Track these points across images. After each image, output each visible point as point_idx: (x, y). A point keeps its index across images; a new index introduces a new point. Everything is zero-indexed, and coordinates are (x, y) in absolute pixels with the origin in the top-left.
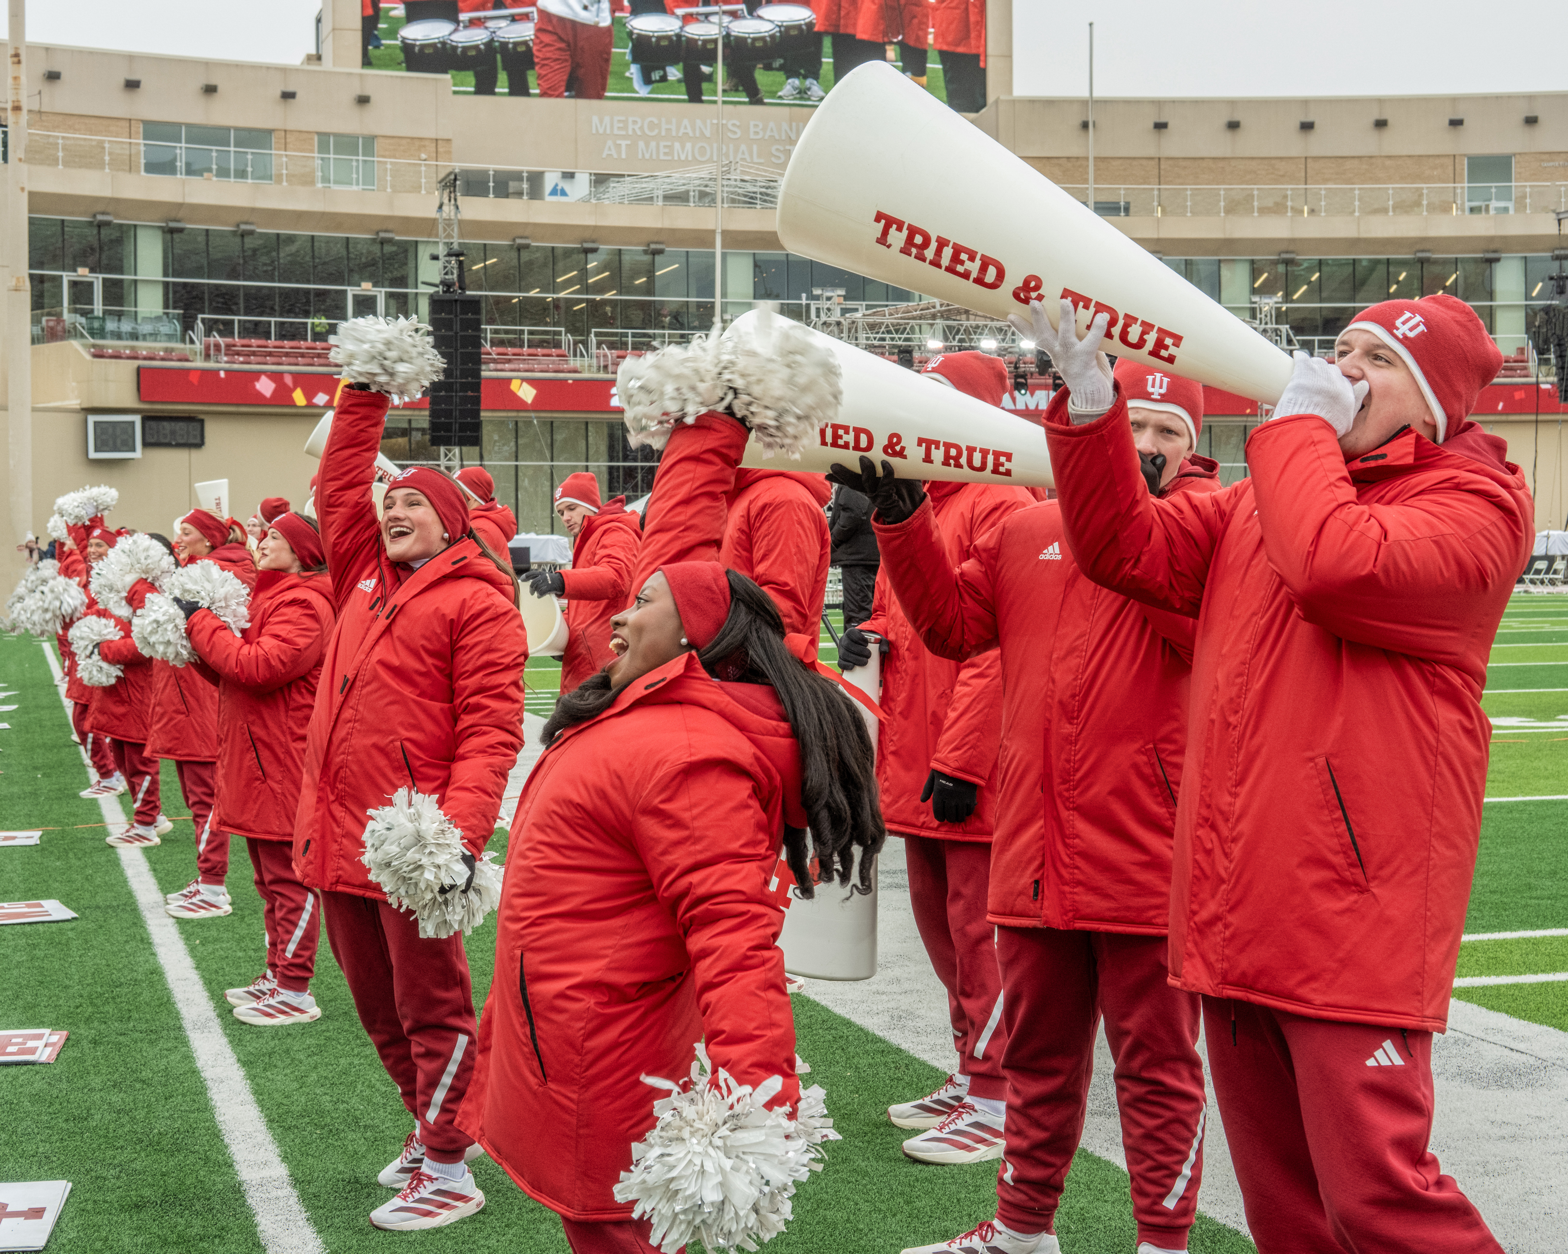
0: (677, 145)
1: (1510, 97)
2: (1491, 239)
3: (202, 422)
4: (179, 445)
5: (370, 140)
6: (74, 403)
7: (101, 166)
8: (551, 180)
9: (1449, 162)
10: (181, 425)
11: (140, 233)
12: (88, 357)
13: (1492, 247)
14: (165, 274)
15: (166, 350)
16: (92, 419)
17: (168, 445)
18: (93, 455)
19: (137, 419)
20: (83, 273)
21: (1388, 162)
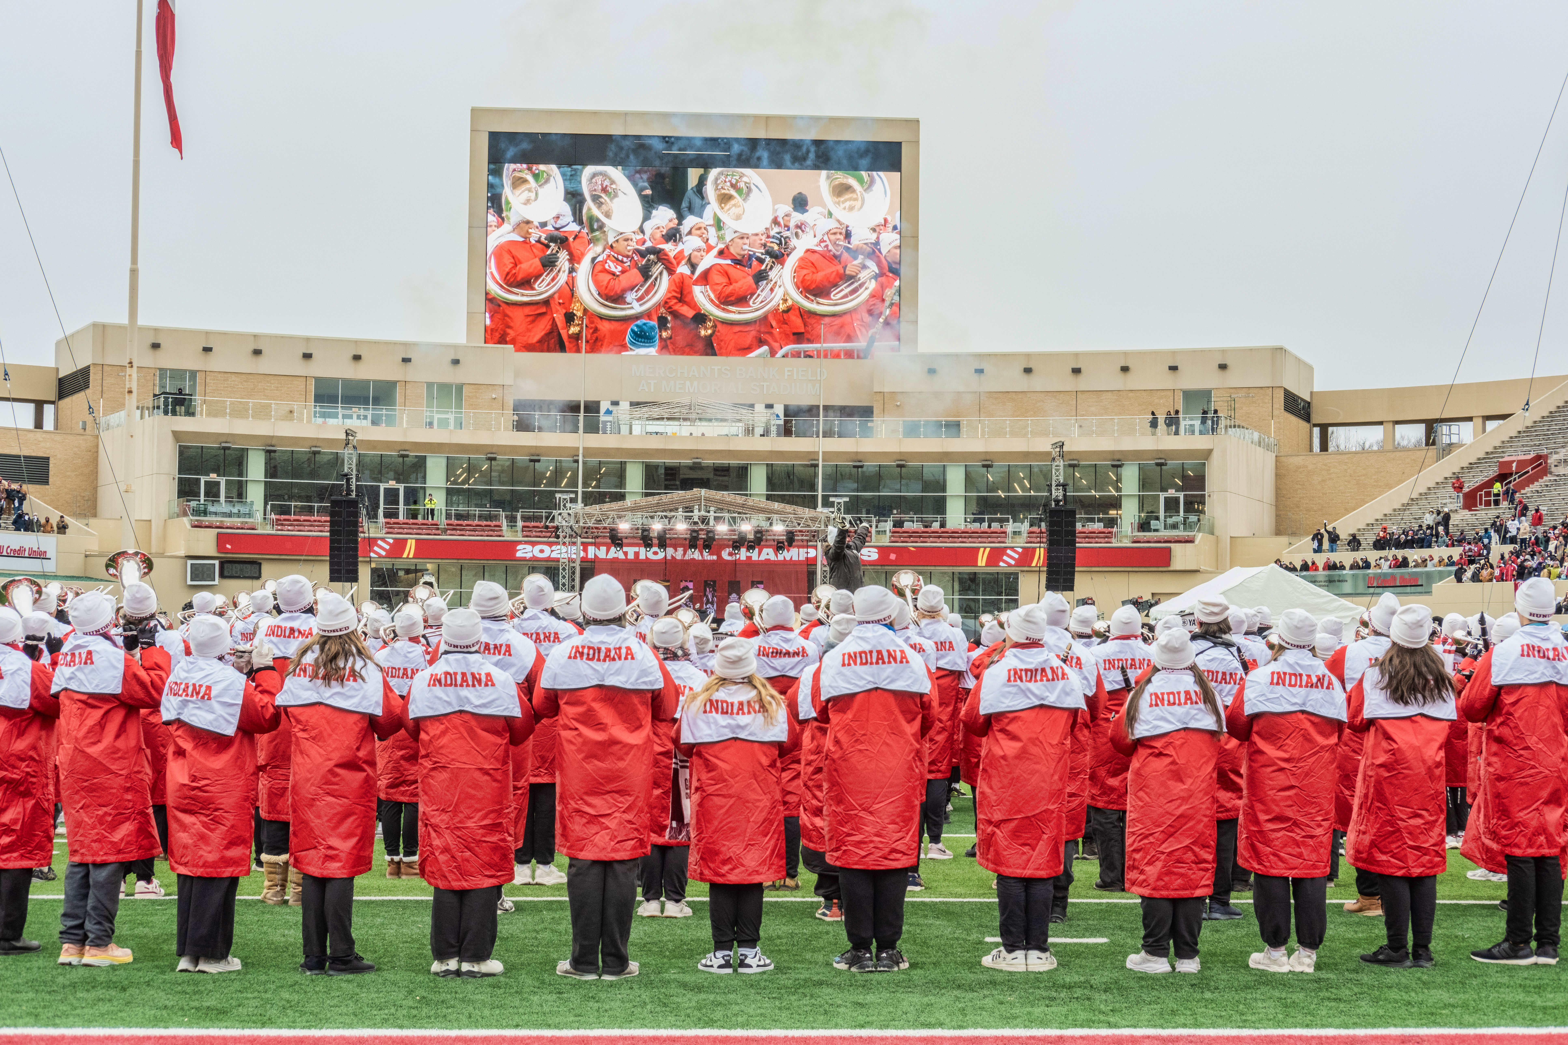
0: (688, 383)
1: (1210, 351)
2: (1113, 452)
3: (260, 564)
4: (245, 578)
5: (460, 388)
6: (182, 553)
7: (224, 415)
8: (604, 406)
9: (1171, 394)
10: (248, 566)
11: (250, 452)
12: (189, 527)
13: (1117, 457)
14: (266, 477)
15: (242, 523)
16: (190, 562)
17: (238, 577)
18: (189, 582)
19: (217, 562)
20: (213, 477)
21: (1131, 394)
